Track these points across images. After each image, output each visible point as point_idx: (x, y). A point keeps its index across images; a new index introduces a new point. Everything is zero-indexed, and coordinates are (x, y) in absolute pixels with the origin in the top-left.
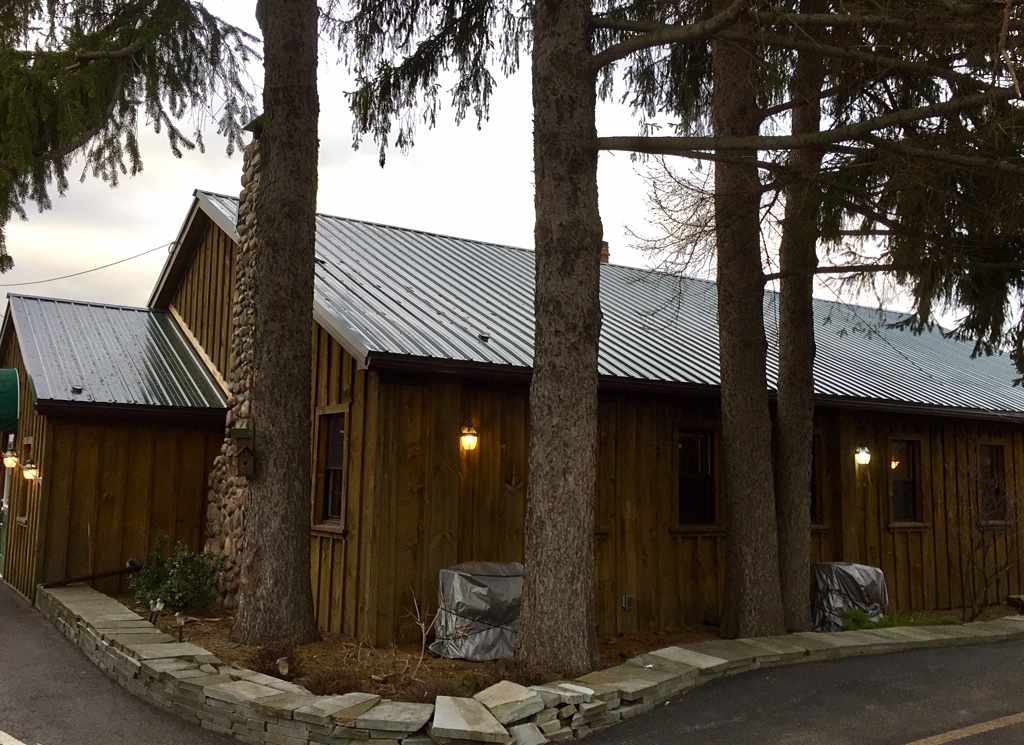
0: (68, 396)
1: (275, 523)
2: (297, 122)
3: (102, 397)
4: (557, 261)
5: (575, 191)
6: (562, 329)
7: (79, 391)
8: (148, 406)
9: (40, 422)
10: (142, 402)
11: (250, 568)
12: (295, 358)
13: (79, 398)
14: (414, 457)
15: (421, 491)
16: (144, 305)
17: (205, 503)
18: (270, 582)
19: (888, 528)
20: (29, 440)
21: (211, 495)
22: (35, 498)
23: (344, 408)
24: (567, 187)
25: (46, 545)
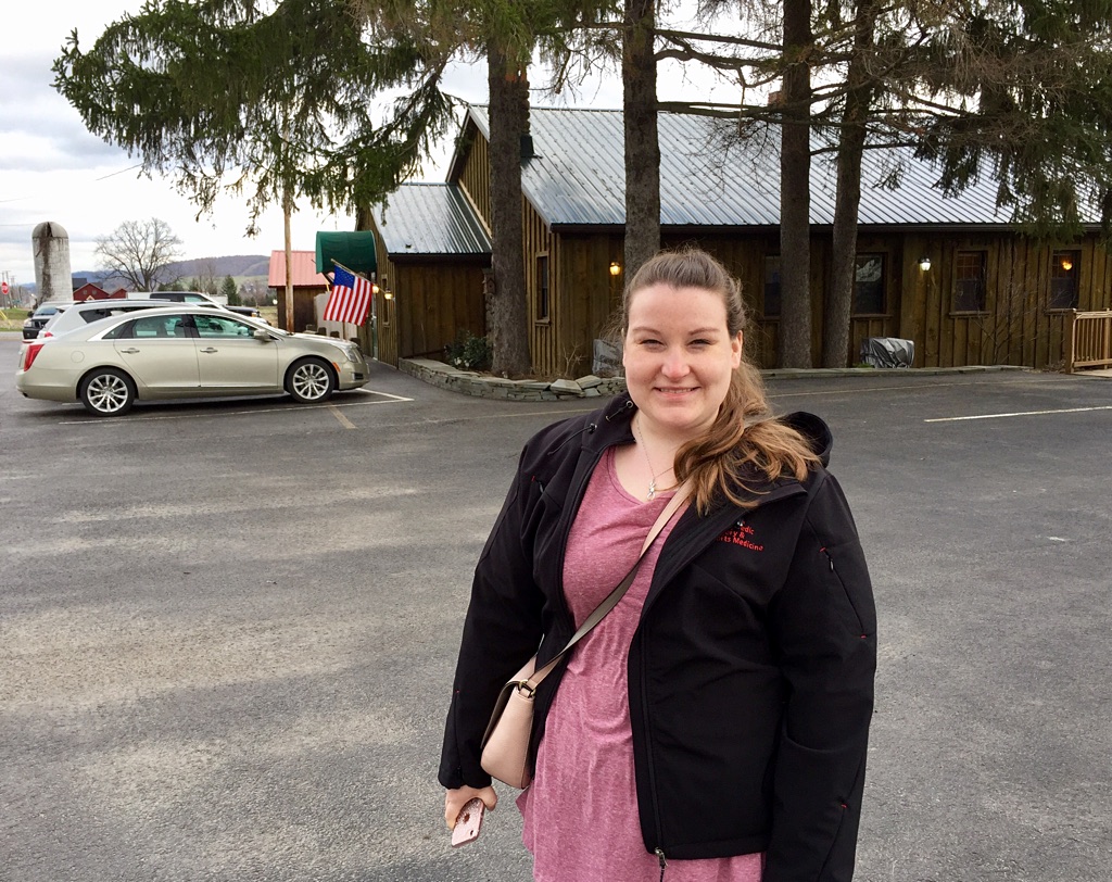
0: (402, 250)
1: (507, 316)
2: (505, 96)
3: (422, 250)
4: (634, 173)
5: (642, 135)
6: (636, 211)
7: (409, 247)
8: (448, 254)
9: (390, 266)
10: (444, 251)
11: (497, 339)
12: (513, 230)
13: (410, 251)
14: (583, 280)
15: (588, 299)
16: (443, 181)
17: (485, 311)
18: (507, 345)
19: (948, 316)
20: (386, 276)
21: (487, 306)
22: (392, 310)
23: (546, 254)
24: (638, 133)
25: (401, 335)
